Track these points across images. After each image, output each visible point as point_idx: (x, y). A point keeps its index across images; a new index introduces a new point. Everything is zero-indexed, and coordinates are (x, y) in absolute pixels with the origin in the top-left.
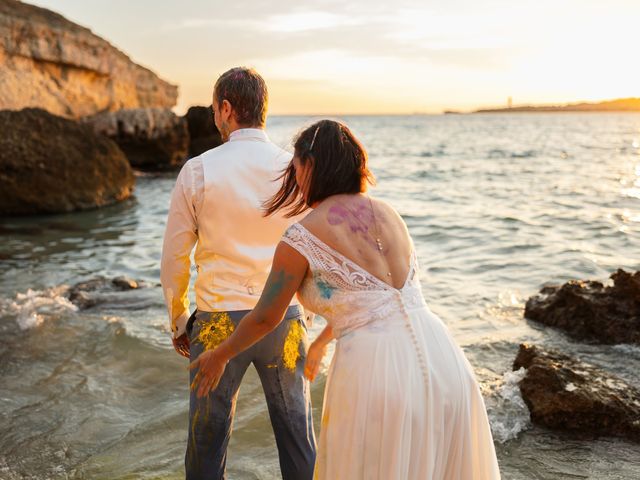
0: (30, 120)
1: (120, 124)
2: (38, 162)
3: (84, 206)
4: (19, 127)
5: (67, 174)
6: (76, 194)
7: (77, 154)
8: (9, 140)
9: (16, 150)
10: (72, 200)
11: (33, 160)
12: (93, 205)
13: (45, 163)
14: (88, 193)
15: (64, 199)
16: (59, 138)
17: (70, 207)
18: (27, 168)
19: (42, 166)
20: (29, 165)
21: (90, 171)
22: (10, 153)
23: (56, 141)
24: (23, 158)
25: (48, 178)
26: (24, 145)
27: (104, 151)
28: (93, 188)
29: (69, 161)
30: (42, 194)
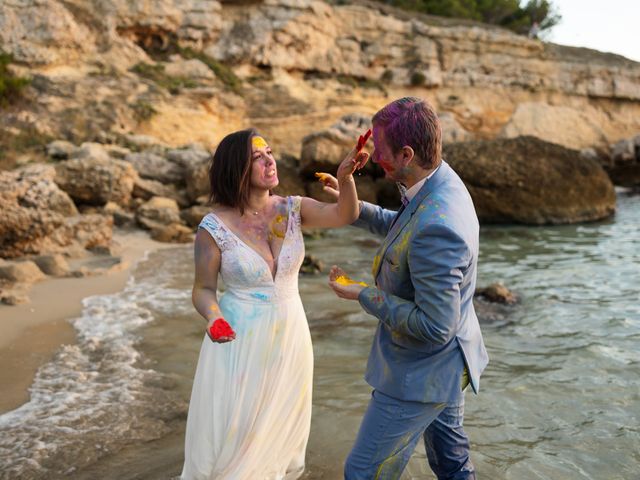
0: (519, 146)
2: (518, 181)
3: (554, 220)
4: (509, 151)
5: (542, 192)
6: (548, 210)
7: (556, 175)
8: (497, 163)
9: (501, 170)
10: (544, 215)
11: (514, 179)
12: (565, 220)
13: (523, 181)
14: (560, 210)
15: (536, 213)
16: (543, 160)
17: (541, 220)
18: (508, 186)
19: (521, 184)
20: (510, 183)
21: (566, 190)
22: (495, 173)
23: (539, 163)
24: (505, 177)
25: (524, 195)
26: (508, 167)
27: (585, 172)
28: (567, 205)
29: (547, 180)
30: (517, 207)
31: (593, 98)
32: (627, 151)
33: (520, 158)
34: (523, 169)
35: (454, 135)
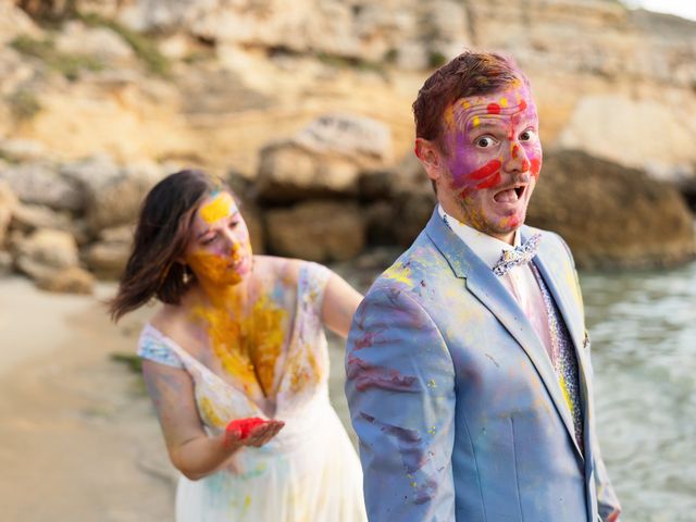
23: (587, 185)
34: (565, 195)
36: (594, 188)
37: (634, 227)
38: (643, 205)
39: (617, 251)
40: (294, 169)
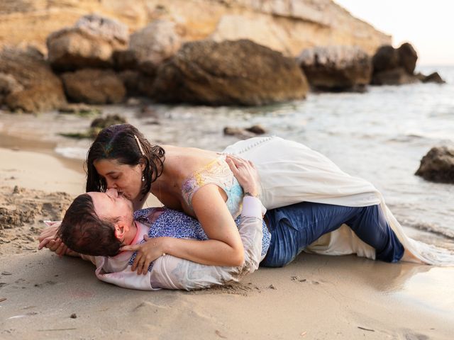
0: (242, 46)
1: (316, 57)
2: (242, 72)
4: (234, 50)
6: (264, 95)
7: (269, 69)
8: (226, 58)
9: (230, 65)
10: (261, 98)
11: (239, 71)
16: (259, 58)
17: (259, 102)
18: (235, 76)
19: (244, 75)
20: (236, 74)
21: (275, 81)
22: (225, 66)
23: (256, 60)
24: (233, 69)
25: (247, 84)
26: (235, 62)
28: (276, 91)
29: (262, 72)
30: (242, 93)
31: (276, 16)
32: (308, 58)
33: (243, 55)
34: (245, 64)
35: (171, 40)
36: (259, 61)
37: (280, 82)
38: (283, 71)
39: (273, 95)
40: (78, 45)
